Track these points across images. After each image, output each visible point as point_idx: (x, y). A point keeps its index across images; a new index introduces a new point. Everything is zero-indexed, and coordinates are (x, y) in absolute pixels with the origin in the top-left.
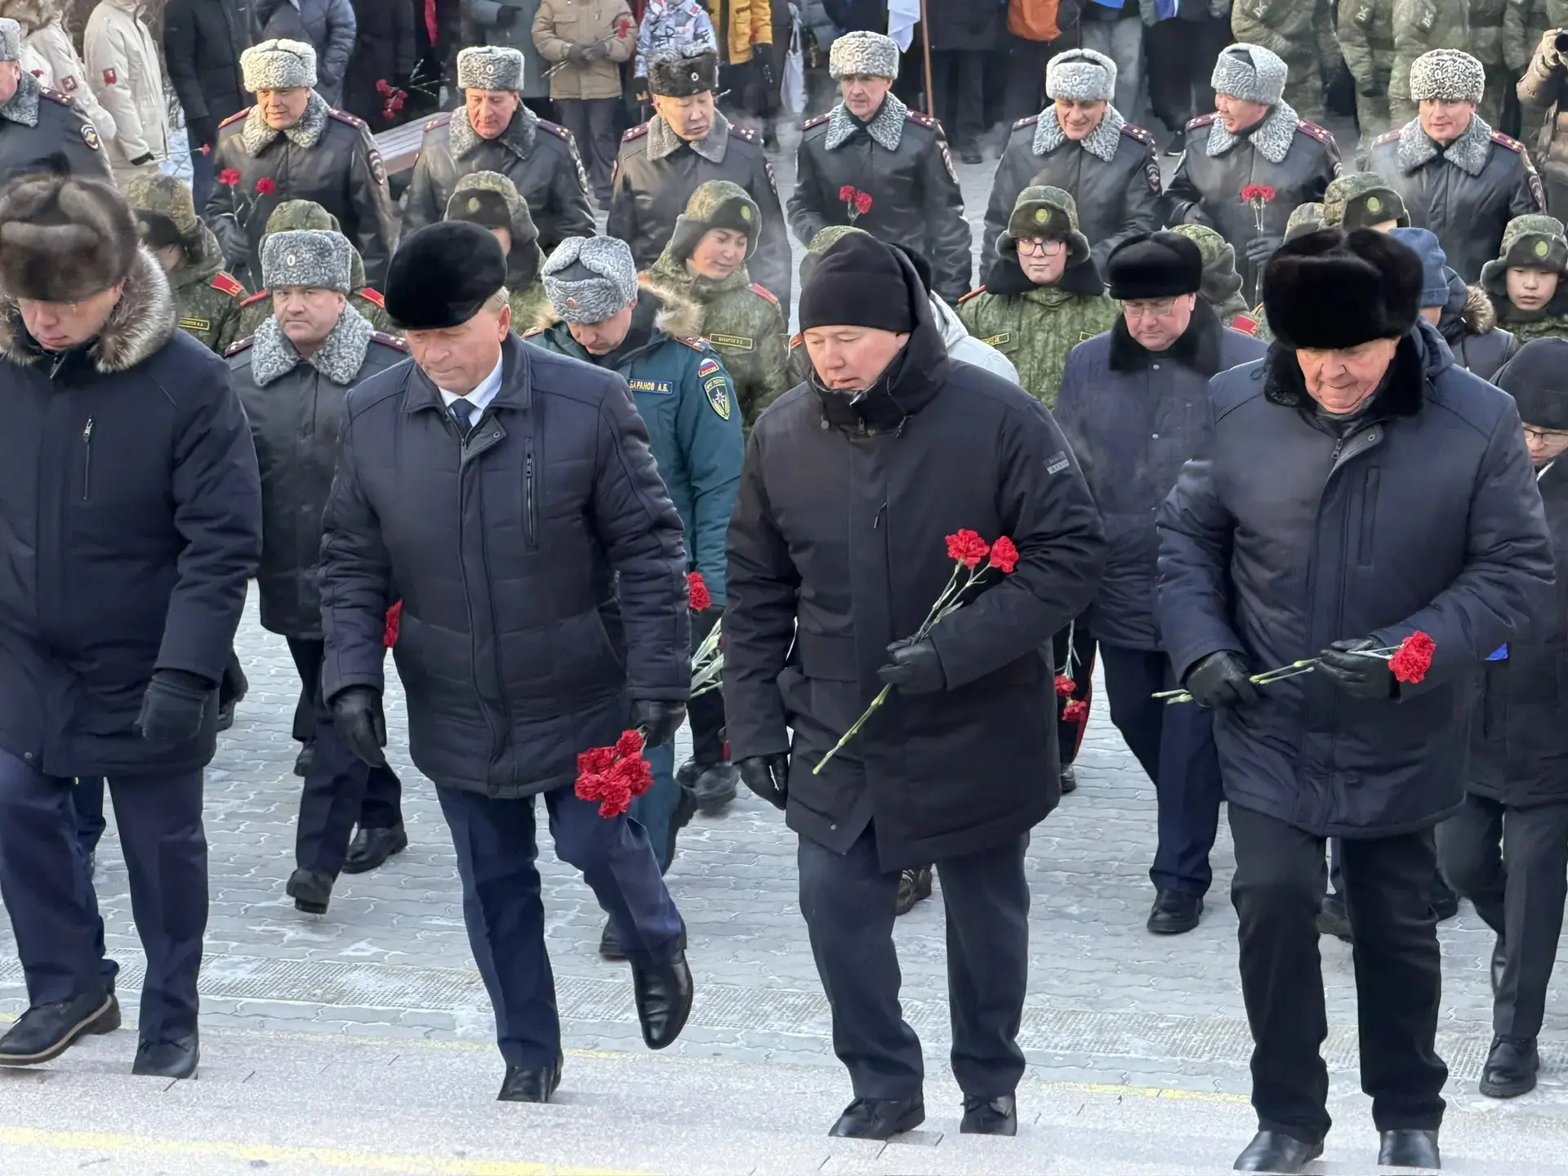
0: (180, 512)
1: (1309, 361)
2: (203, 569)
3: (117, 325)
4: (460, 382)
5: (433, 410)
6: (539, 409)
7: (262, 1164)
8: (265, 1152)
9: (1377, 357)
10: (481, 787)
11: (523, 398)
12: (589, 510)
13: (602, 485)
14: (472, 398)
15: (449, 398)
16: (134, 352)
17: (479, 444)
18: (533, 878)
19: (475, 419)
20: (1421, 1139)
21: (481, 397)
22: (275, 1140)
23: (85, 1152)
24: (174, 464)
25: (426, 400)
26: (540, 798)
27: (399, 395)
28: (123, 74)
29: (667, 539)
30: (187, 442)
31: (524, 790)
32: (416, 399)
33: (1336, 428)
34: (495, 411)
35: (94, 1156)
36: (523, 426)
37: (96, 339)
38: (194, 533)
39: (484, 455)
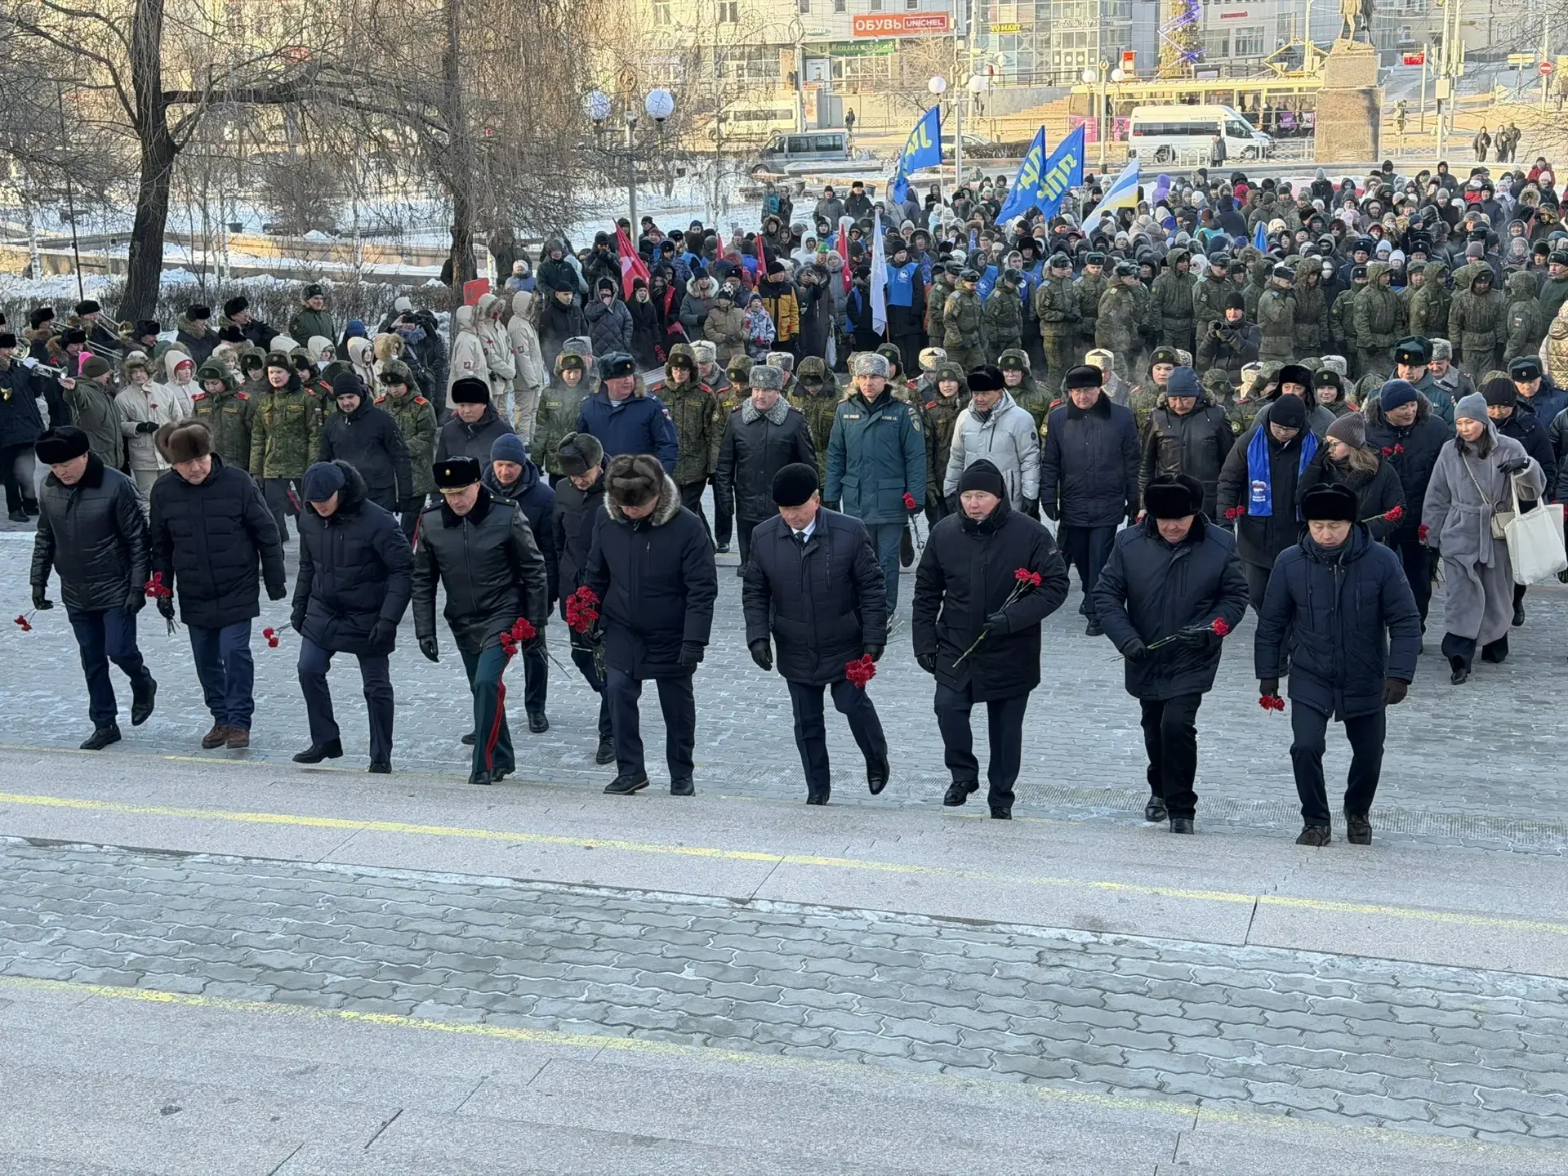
0: (686, 578)
1: (1162, 524)
2: (699, 600)
3: (659, 508)
4: (801, 525)
5: (790, 536)
6: (831, 537)
7: (589, 848)
8: (591, 842)
9: (1187, 522)
10: (809, 682)
11: (825, 531)
12: (851, 572)
13: (856, 563)
14: (804, 531)
15: (795, 531)
16: (665, 519)
17: (808, 550)
18: (820, 719)
19: (806, 539)
20: (1186, 822)
21: (808, 531)
22: (596, 837)
23: (510, 842)
24: (682, 560)
25: (786, 533)
26: (828, 687)
27: (775, 530)
28: (527, 349)
29: (880, 582)
30: (686, 552)
31: (819, 683)
32: (782, 532)
33: (1171, 546)
34: (813, 536)
35: (514, 843)
36: (826, 541)
37: (650, 515)
38: (693, 586)
39: (810, 555)
